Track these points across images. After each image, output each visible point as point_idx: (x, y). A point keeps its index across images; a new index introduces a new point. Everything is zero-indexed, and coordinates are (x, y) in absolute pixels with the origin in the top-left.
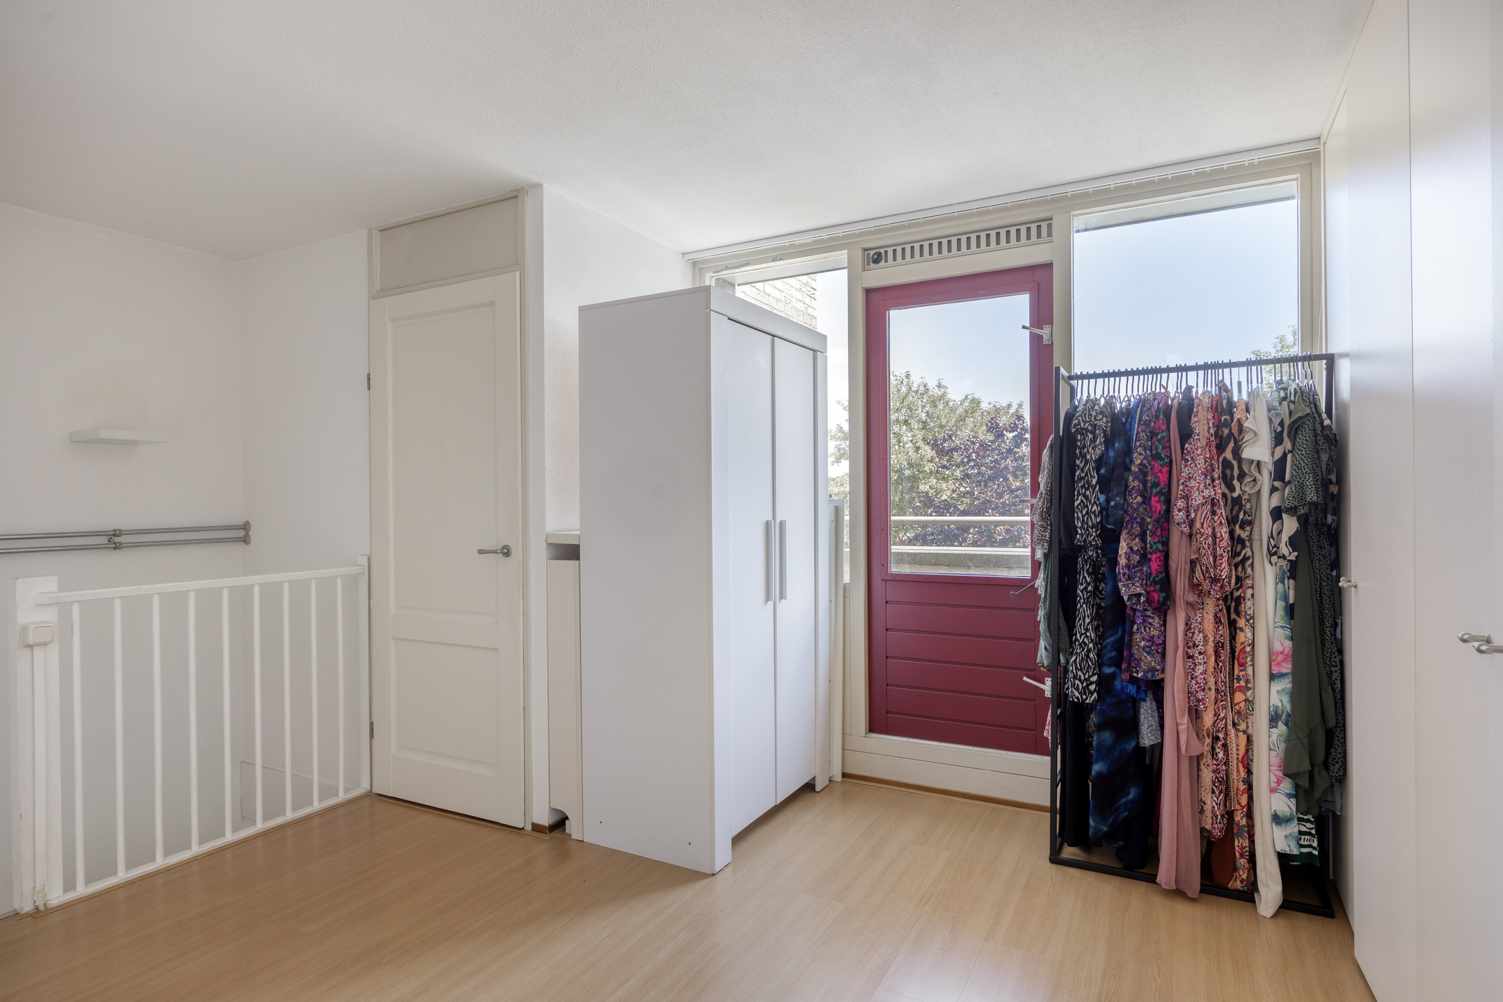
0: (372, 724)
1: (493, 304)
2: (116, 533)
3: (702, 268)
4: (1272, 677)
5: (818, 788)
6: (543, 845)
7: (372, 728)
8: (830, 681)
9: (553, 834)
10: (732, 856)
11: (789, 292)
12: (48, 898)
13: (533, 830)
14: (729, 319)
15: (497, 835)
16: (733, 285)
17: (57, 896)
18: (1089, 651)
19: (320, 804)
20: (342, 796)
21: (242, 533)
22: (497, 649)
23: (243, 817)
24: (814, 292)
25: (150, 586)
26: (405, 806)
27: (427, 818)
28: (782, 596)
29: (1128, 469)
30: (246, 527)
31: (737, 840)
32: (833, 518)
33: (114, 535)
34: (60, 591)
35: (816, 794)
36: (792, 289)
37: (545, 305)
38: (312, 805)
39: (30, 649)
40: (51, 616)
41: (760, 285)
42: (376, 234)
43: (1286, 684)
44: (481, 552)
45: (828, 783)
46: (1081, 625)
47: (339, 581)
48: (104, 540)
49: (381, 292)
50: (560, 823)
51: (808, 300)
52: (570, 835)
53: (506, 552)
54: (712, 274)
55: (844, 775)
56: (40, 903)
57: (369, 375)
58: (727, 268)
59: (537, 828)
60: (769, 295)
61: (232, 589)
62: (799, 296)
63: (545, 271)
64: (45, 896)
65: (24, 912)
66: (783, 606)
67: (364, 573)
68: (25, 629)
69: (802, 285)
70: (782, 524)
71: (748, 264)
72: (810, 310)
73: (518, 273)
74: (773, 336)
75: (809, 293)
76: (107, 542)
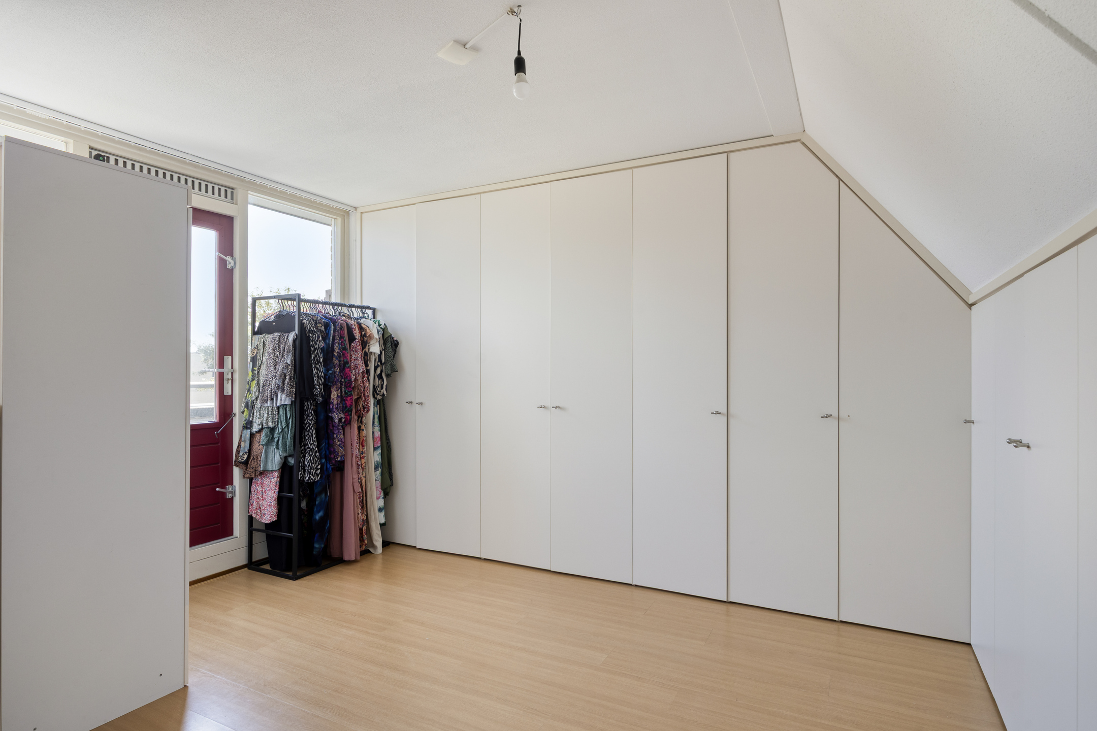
4: (375, 449)
18: (316, 452)
29: (333, 355)
43: (379, 451)
46: (310, 439)
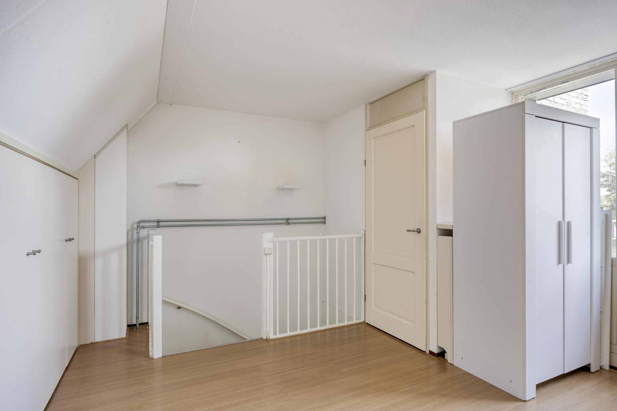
0: (365, 295)
1: (414, 126)
2: (288, 219)
3: (517, 95)
5: (593, 369)
6: (434, 362)
7: (365, 297)
8: (601, 312)
9: (439, 358)
10: (536, 394)
11: (570, 100)
12: (270, 336)
13: (430, 353)
14: (536, 117)
15: (414, 352)
16: (535, 101)
17: (272, 336)
19: (347, 323)
20: (354, 321)
21: (323, 220)
22: (415, 273)
23: (323, 321)
24: (586, 97)
25: (297, 237)
26: (378, 331)
27: (385, 337)
28: (569, 261)
30: (324, 218)
31: (540, 386)
32: (604, 220)
33: (288, 220)
34: (274, 237)
35: (591, 374)
36: (572, 98)
37: (437, 123)
38: (345, 322)
39: (266, 255)
40: (271, 245)
41: (551, 99)
42: (368, 106)
44: (408, 231)
45: (599, 369)
47: (354, 239)
48: (285, 221)
49: (370, 128)
50: (442, 354)
51: (582, 102)
52: (447, 360)
53: (419, 231)
54: (523, 97)
55: (611, 367)
56: (268, 337)
57: (365, 160)
58: (532, 92)
59: (431, 353)
60: (557, 103)
61: (320, 240)
62: (577, 100)
63: (437, 109)
64: (269, 335)
65: (264, 339)
66: (568, 267)
67: (363, 237)
68: (265, 249)
69: (578, 95)
70: (569, 224)
71: (545, 88)
72: (584, 108)
73: (425, 111)
74: (564, 122)
75: (583, 98)
76: (286, 222)
